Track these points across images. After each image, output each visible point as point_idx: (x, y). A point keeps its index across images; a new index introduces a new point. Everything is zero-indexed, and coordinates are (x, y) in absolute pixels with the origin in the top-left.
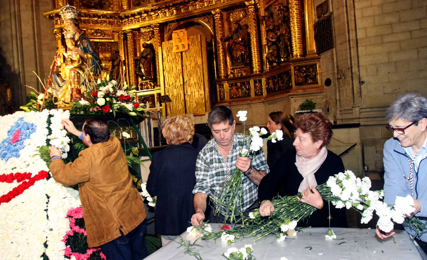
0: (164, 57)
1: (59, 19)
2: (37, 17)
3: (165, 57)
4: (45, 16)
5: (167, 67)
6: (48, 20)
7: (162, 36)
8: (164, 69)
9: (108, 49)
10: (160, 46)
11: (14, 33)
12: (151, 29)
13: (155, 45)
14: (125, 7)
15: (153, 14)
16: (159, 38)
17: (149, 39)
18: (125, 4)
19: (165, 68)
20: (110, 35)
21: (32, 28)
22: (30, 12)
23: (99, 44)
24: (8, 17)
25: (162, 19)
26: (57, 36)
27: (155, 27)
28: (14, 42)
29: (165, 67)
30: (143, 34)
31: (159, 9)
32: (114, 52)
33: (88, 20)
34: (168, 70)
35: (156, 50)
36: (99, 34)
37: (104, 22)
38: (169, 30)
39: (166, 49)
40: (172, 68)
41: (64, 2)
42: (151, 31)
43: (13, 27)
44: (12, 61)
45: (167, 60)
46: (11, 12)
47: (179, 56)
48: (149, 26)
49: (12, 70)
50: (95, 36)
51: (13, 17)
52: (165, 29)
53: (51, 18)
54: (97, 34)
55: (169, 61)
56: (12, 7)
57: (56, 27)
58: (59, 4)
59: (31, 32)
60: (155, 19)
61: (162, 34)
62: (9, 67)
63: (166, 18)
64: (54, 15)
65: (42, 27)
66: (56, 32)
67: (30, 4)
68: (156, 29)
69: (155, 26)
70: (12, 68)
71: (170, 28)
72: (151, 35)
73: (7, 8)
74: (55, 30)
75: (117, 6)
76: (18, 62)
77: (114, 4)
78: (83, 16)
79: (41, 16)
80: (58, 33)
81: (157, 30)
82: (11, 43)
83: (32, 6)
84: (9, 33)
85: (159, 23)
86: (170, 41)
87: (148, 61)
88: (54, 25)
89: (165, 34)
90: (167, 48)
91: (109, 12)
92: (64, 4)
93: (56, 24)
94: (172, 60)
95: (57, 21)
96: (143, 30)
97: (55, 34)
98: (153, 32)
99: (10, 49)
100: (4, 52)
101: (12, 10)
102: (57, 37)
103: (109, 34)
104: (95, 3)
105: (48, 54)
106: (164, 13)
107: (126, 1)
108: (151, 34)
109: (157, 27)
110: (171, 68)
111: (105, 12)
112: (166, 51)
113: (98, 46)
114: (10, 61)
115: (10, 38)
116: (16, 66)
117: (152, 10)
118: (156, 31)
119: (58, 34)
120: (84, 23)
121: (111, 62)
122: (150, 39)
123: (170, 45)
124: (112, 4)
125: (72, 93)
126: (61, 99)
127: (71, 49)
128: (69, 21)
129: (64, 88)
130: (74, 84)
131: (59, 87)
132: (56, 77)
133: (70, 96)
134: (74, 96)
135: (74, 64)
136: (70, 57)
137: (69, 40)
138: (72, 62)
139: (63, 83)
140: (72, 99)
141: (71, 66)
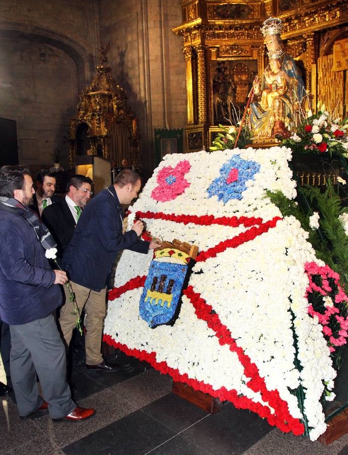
0: (319, 78)
1: (190, 35)
2: (165, 34)
3: (321, 78)
4: (174, 33)
5: (322, 92)
6: (177, 37)
7: (317, 49)
8: (318, 94)
9: (245, 69)
10: (313, 63)
11: (141, 55)
12: (302, 41)
13: (307, 62)
14: (268, 13)
15: (307, 20)
16: (313, 52)
17: (297, 54)
18: (268, 8)
19: (320, 93)
20: (248, 52)
21: (159, 47)
22: (158, 29)
23: (234, 64)
24: (135, 36)
25: (319, 26)
26: (187, 55)
27: (308, 38)
28: (141, 66)
29: (320, 91)
30: (290, 48)
31: (315, 13)
32: (252, 73)
33: (223, 34)
34: (324, 95)
35: (308, 69)
36: (235, 51)
37: (241, 35)
38: (327, 40)
39: (323, 67)
40: (330, 92)
41: (196, 14)
42: (302, 43)
43: (140, 48)
44: (138, 88)
45: (323, 83)
46: (139, 30)
47: (341, 75)
48: (300, 37)
49: (138, 99)
50: (230, 53)
51: (140, 36)
52: (322, 39)
53: (180, 34)
54: (232, 50)
55: (325, 83)
56: (140, 24)
57: (185, 45)
58: (190, 16)
59: (159, 54)
60: (309, 26)
61: (317, 46)
62: (135, 95)
63: (325, 24)
64: (185, 30)
65: (171, 47)
66: (185, 51)
67: (159, 19)
68: (310, 40)
69: (308, 36)
70: (138, 96)
71: (328, 38)
72: (301, 48)
73: (134, 27)
74: (185, 49)
75: (258, 12)
76: (145, 89)
77: (255, 10)
78: (216, 29)
79: (170, 33)
80: (188, 52)
81: (310, 42)
82: (137, 68)
83: (161, 22)
84: (135, 56)
85: (314, 32)
86: (329, 56)
88: (184, 42)
89: (321, 45)
90: (325, 66)
91: (248, 21)
92: (196, 16)
93: (186, 41)
94: (330, 81)
95: (187, 37)
96: (290, 44)
97: (185, 53)
98: (304, 45)
99: (137, 73)
100: (130, 78)
101: (140, 28)
102: (187, 57)
103: (247, 50)
104: (232, 10)
105: (176, 79)
106: (322, 16)
107: (270, 5)
108: (302, 47)
109: (312, 38)
110: (328, 93)
111: (244, 22)
112: (323, 69)
113: (233, 67)
114: (136, 88)
115: (136, 62)
116: (142, 94)
117: (306, 15)
118: (309, 43)
119: (187, 54)
120: (218, 38)
121: (247, 86)
122: (300, 54)
123: (329, 62)
124: (252, 10)
125: (274, 126)
126: (258, 134)
127: (275, 73)
128: (272, 38)
129: (263, 120)
130: (279, 115)
131: (258, 119)
132: (255, 106)
133: (271, 130)
134: (275, 131)
135: (279, 91)
136: (276, 82)
137: (275, 62)
138: (277, 88)
139: (262, 115)
140: (272, 134)
141: (276, 94)
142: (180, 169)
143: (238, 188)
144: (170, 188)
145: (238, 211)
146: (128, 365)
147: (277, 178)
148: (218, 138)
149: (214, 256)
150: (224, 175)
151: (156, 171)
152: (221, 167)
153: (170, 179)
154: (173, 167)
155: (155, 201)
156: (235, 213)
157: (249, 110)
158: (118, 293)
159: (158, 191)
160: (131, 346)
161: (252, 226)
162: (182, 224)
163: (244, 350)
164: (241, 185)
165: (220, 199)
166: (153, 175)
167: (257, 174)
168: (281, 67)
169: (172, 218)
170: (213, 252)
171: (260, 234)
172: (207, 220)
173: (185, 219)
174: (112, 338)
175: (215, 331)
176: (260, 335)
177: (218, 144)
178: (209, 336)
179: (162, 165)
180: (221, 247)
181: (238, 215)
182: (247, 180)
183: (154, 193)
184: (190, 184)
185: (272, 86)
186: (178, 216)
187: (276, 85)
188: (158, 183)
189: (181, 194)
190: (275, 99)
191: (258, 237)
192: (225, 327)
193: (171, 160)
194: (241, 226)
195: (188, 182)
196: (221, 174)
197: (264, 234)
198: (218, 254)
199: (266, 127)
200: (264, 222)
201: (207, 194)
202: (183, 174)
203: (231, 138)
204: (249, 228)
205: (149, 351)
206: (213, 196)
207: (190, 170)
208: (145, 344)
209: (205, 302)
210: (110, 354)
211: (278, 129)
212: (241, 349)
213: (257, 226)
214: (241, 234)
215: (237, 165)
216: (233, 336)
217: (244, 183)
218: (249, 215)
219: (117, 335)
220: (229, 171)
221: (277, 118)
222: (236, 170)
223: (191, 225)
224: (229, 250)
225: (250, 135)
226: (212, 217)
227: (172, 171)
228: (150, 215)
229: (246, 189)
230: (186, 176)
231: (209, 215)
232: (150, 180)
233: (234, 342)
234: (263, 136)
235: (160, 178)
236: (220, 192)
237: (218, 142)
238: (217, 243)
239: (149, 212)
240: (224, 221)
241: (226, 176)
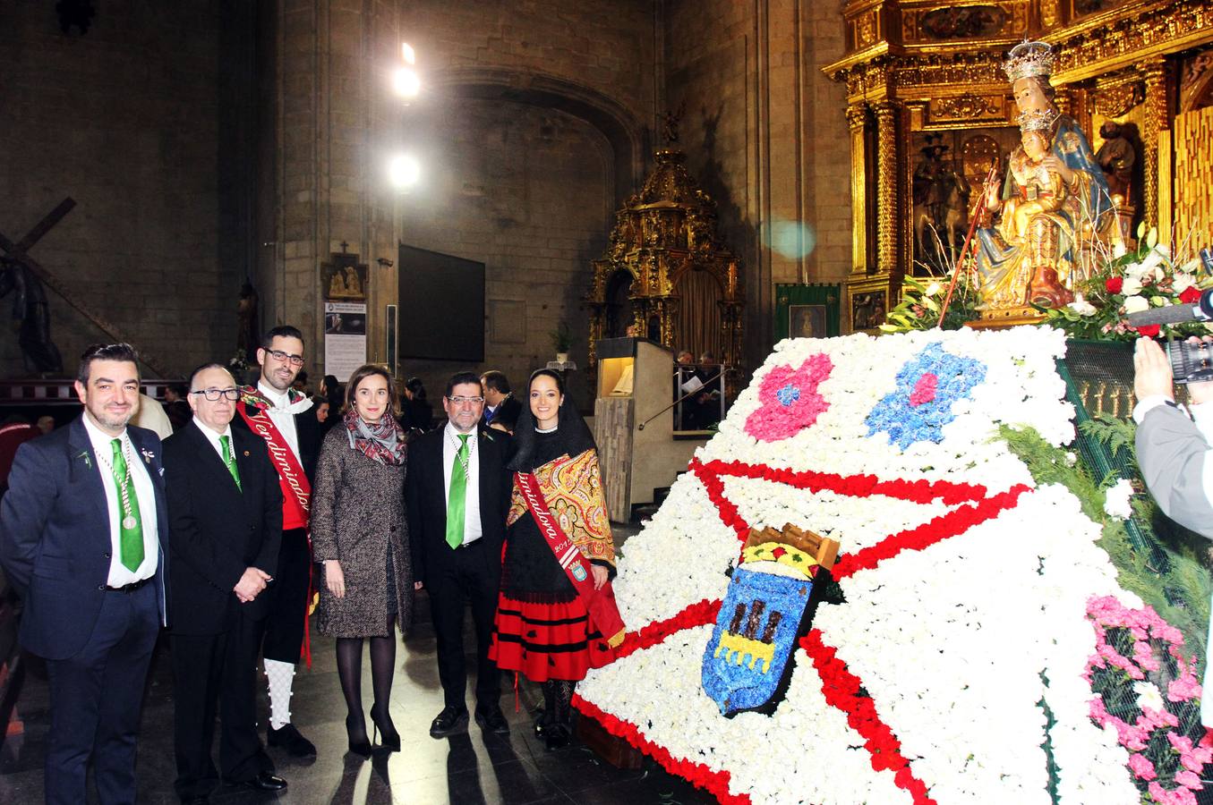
0: (1178, 163)
1: (862, 79)
2: (806, 79)
3: (1183, 162)
4: (827, 76)
5: (1186, 195)
6: (832, 84)
7: (1174, 96)
8: (1177, 200)
9: (990, 149)
10: (1162, 129)
11: (752, 124)
12: (1135, 77)
13: (1147, 125)
14: (1049, 21)
15: (1146, 30)
16: (1162, 103)
17: (1122, 110)
18: (1049, 10)
19: (1180, 199)
20: (997, 109)
21: (793, 108)
22: (792, 69)
23: (965, 138)
24: (740, 86)
25: (1178, 42)
26: (854, 123)
27: (1150, 71)
28: (751, 148)
29: (1181, 194)
30: (1103, 96)
31: (1167, 12)
33: (938, 72)
34: (1191, 204)
35: (1149, 141)
36: (968, 110)
37: (983, 73)
38: (1200, 73)
39: (1189, 137)
40: (1208, 195)
41: (876, 33)
42: (1133, 84)
43: (751, 110)
44: (743, 195)
45: (1190, 174)
46: (748, 73)
48: (1130, 69)
49: (743, 218)
50: (954, 114)
51: (751, 86)
52: (1186, 71)
53: (841, 76)
54: (960, 107)
55: (1195, 174)
56: (752, 60)
57: (851, 101)
58: (864, 37)
59: (791, 121)
60: (1153, 43)
61: (1174, 89)
62: (736, 210)
63: (1194, 37)
64: (849, 69)
65: (817, 105)
66: (851, 112)
67: (793, 51)
68: (1155, 76)
69: (1150, 67)
70: (743, 212)
71: (1204, 68)
72: (1131, 95)
73: (740, 66)
74: (850, 109)
75: (1024, 20)
76: (758, 198)
77: (1015, 16)
78: (923, 63)
79: (817, 78)
80: (856, 116)
81: (1155, 79)
82: (742, 151)
83: (797, 54)
84: (739, 127)
85: (1164, 57)
86: (1203, 110)
87: (1117, 180)
88: (848, 94)
89: (1183, 86)
90: (1193, 134)
91: (1000, 43)
92: (876, 38)
93: (852, 93)
95: (855, 83)
96: (1103, 85)
97: (850, 118)
98: (1140, 89)
99: (742, 165)
100: (728, 174)
101: (751, 68)
102: (854, 126)
103: (996, 105)
104: (959, 20)
105: (829, 173)
106: (1186, 19)
107: (1053, 3)
108: (1134, 92)
109: (1158, 70)
110: (1204, 198)
111: (989, 44)
112: (1187, 141)
113: (962, 143)
114: (739, 195)
115: (741, 140)
116: (752, 208)
117: (1144, 18)
118: (1152, 84)
119: (855, 120)
120: (926, 82)
122: (1128, 109)
123: (1204, 122)
124: (1009, 17)
125: (1032, 279)
126: (995, 297)
127: (1034, 160)
128: (1029, 84)
129: (1006, 266)
130: (1042, 256)
131: (994, 263)
132: (987, 236)
133: (1025, 288)
134: (1035, 290)
135: (1044, 201)
136: (1035, 182)
137: (1034, 138)
138: (1039, 194)
139: (1004, 254)
140: (1028, 296)
141: (1036, 208)
142: (809, 373)
143: (933, 416)
144: (785, 412)
145: (932, 468)
146: (669, 796)
147: (1027, 397)
148: (900, 306)
149: (874, 566)
150: (905, 387)
151: (759, 375)
152: (900, 369)
153: (787, 394)
154: (795, 367)
155: (753, 439)
156: (924, 471)
157: (973, 242)
158: (661, 634)
159: (759, 418)
160: (677, 753)
161: (962, 503)
162: (807, 491)
163: (927, 786)
164: (942, 410)
165: (893, 439)
166: (751, 383)
167: (980, 386)
168: (1050, 147)
169: (785, 477)
170: (870, 558)
171: (979, 522)
172: (861, 486)
173: (813, 481)
174: (640, 731)
175: (864, 737)
176: (968, 756)
177: (900, 318)
178: (850, 747)
179: (771, 362)
180: (890, 547)
181: (932, 478)
182: (955, 399)
183: (751, 421)
184: (829, 404)
185: (1028, 190)
186: (800, 473)
187: (1038, 187)
188: (760, 400)
189: (808, 426)
190: (1035, 217)
191: (973, 529)
192: (888, 728)
193: (791, 352)
194: (938, 501)
195: (826, 400)
196: (899, 384)
197: (988, 522)
198: (880, 562)
199: (1013, 281)
200: (989, 495)
201: (866, 429)
202: (815, 382)
203: (932, 306)
204: (955, 508)
205: (715, 768)
206: (877, 434)
207: (831, 375)
208: (707, 751)
209: (846, 668)
210: (632, 766)
211: (1040, 286)
212: (921, 783)
213: (974, 504)
214: (936, 520)
215: (934, 365)
216: (905, 752)
217: (948, 407)
218: (956, 479)
219: (650, 725)
220: (916, 378)
221: (1039, 260)
222: (932, 377)
223: (826, 494)
224: (906, 554)
225: (976, 300)
226: (873, 478)
227: (792, 375)
228: (739, 469)
229: (951, 420)
230: (822, 388)
231: (867, 475)
232: (744, 394)
233: (908, 765)
234: (1005, 302)
235: (767, 390)
236: (894, 425)
237: (901, 312)
238: (882, 539)
239: (737, 462)
240: (899, 489)
241: (909, 390)
